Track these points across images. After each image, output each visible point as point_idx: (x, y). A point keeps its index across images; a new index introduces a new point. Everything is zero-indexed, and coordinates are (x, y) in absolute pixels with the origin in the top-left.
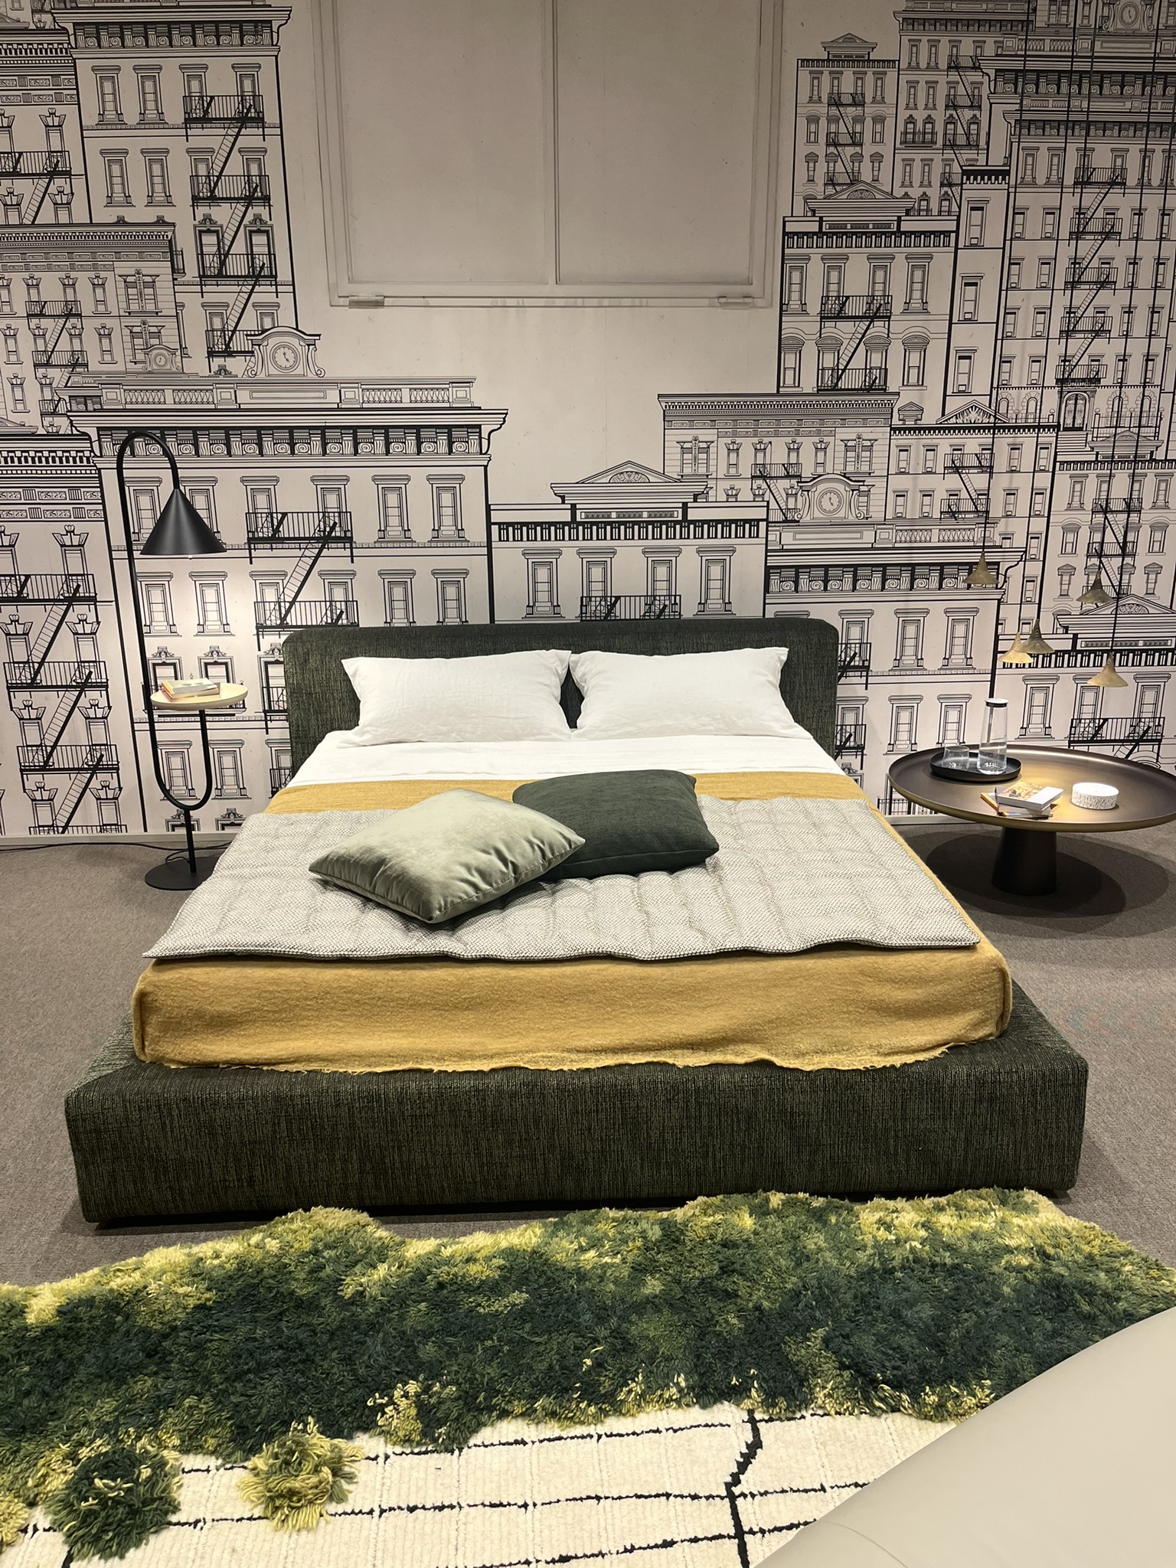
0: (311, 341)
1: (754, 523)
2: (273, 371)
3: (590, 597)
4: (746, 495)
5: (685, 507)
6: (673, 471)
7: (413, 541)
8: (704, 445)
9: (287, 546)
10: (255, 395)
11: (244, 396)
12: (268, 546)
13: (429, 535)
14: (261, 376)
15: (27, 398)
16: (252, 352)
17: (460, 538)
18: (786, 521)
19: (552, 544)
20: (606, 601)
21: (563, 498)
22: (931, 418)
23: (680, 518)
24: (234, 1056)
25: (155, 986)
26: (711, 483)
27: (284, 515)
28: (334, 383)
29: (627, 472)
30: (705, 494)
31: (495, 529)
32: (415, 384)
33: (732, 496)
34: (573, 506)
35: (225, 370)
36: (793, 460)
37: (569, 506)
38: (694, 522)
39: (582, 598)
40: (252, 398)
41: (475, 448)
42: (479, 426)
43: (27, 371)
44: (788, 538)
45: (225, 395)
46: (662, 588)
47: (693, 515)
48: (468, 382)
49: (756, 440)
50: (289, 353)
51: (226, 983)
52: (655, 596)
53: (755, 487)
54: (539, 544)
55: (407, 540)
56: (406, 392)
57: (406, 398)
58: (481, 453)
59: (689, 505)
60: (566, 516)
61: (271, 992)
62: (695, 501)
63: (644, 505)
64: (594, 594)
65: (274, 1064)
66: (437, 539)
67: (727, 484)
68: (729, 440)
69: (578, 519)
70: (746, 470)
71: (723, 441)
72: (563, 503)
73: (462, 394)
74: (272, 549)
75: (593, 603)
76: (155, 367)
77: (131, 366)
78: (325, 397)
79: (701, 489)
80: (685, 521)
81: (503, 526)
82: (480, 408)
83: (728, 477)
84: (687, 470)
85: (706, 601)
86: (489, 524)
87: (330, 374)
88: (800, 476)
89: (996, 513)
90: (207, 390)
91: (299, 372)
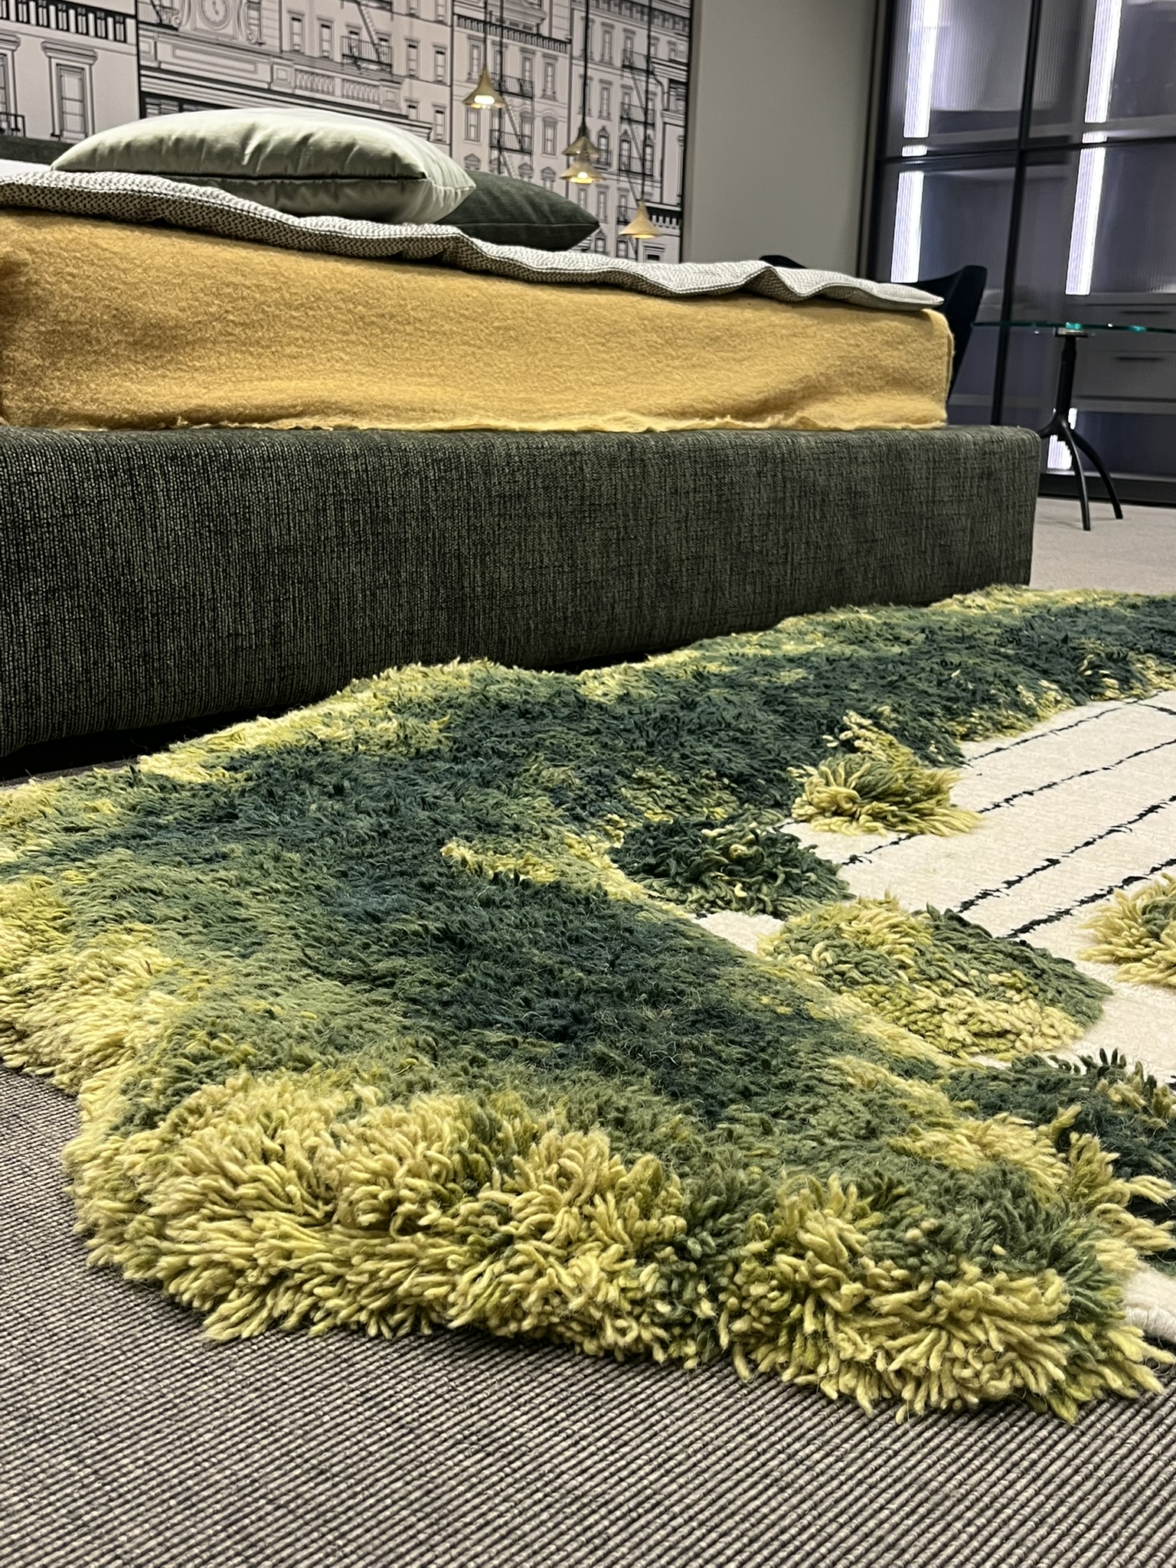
1: (119, 18)
18: (160, 25)
24: (200, 402)
25: (31, 251)
44: (166, 53)
51: (158, 260)
61: (236, 286)
65: (268, 421)
89: (399, 69)
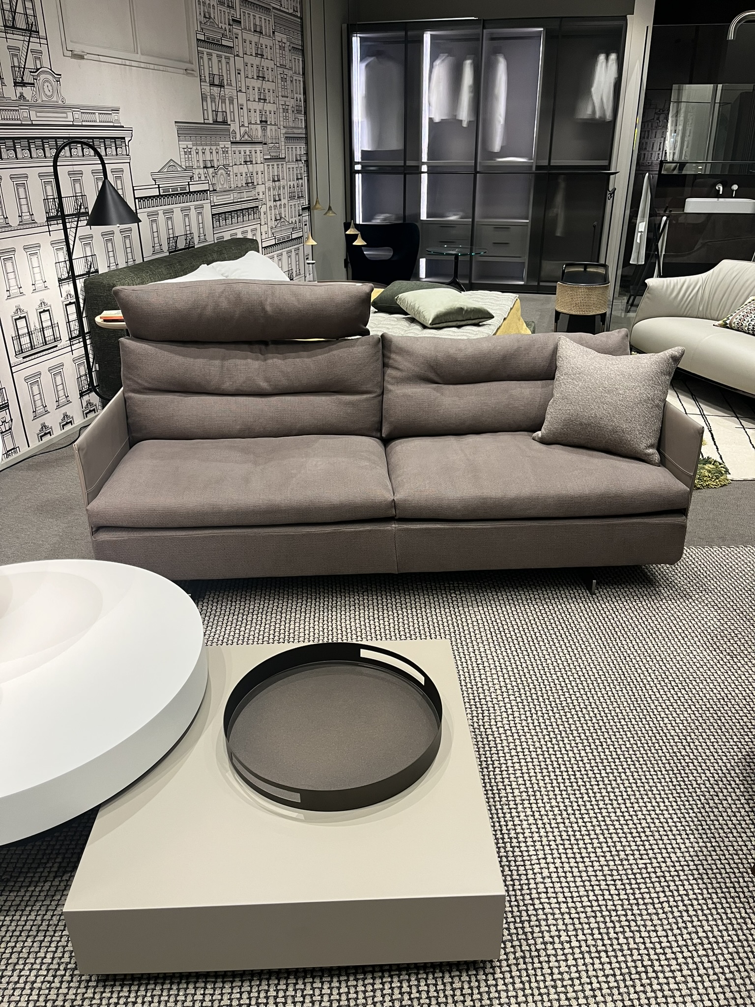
0: (58, 77)
1: (205, 191)
2: (44, 99)
3: (170, 239)
4: (203, 178)
5: (189, 185)
6: (184, 165)
8: (190, 150)
10: (38, 114)
11: (33, 116)
12: (55, 222)
14: (39, 101)
16: (33, 84)
18: (213, 190)
19: (155, 209)
20: (174, 239)
21: (156, 181)
22: (238, 139)
23: (188, 191)
26: (194, 171)
28: (70, 107)
29: (171, 165)
30: (193, 177)
31: (137, 200)
32: (100, 110)
33: (200, 178)
34: (159, 188)
35: (24, 96)
36: (212, 158)
37: (157, 186)
38: (192, 192)
39: (167, 239)
40: (37, 116)
41: (125, 152)
42: (124, 138)
44: (216, 199)
45: (25, 115)
46: (188, 230)
47: (191, 189)
48: (117, 110)
49: (201, 148)
50: (49, 85)
52: (187, 235)
53: (204, 173)
54: (151, 209)
56: (97, 115)
57: (98, 119)
58: (127, 155)
59: (190, 183)
60: (158, 192)
62: (191, 181)
63: (179, 183)
64: (171, 236)
67: (198, 171)
68: (195, 148)
69: (161, 194)
70: (201, 164)
72: (156, 184)
73: (116, 117)
74: (58, 224)
75: (171, 242)
78: (67, 117)
79: (191, 174)
80: (190, 192)
81: (140, 198)
82: (123, 127)
83: (198, 168)
84: (187, 165)
85: (200, 237)
86: (135, 198)
87: (68, 102)
88: (214, 167)
89: (255, 184)
90: (16, 110)
91: (55, 99)
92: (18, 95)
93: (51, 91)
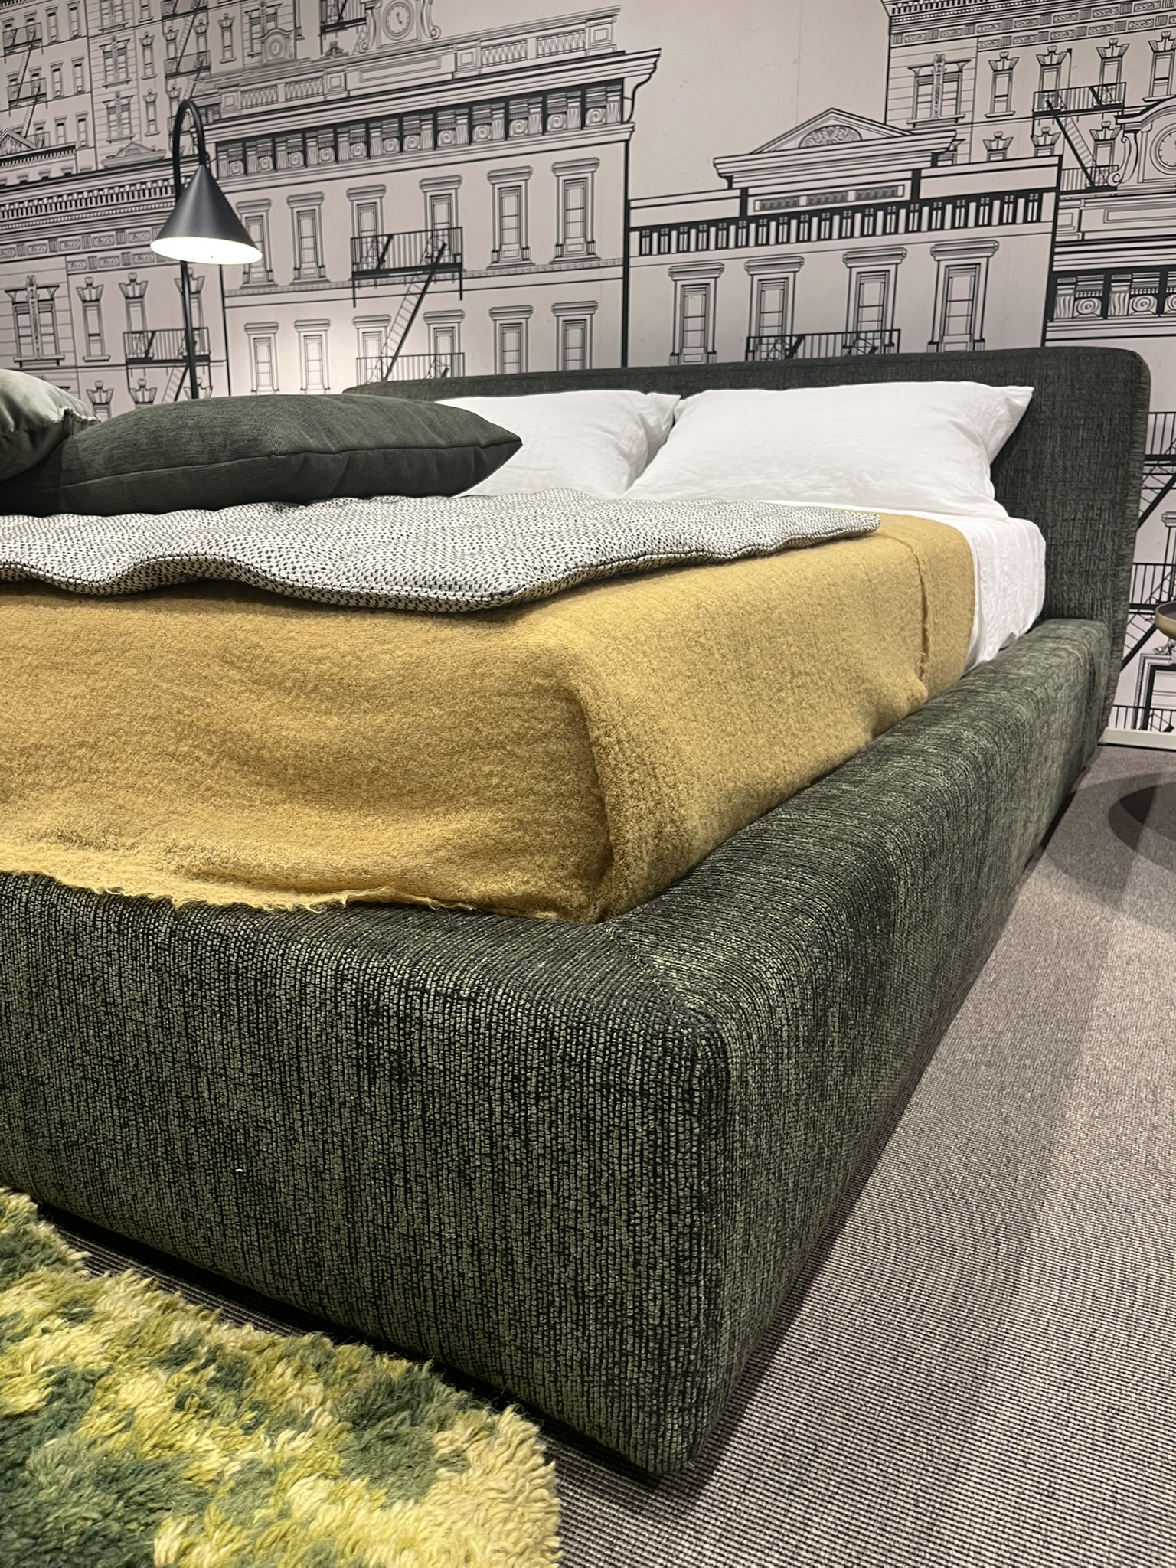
2: (385, 39)
3: (761, 338)
4: (1020, 147)
5: (917, 176)
6: (900, 119)
7: (532, 264)
8: (954, 68)
9: (390, 280)
10: (366, 76)
11: (354, 81)
12: (372, 282)
13: (551, 253)
14: (373, 49)
15: (158, 118)
16: (364, 19)
17: (590, 257)
18: (1092, 188)
19: (712, 255)
20: (783, 342)
21: (730, 180)
23: (907, 197)
26: (962, 132)
27: (390, 237)
28: (450, 44)
29: (828, 127)
30: (950, 152)
31: (634, 236)
32: (544, 29)
33: (997, 151)
34: (743, 196)
35: (337, 49)
36: (1110, 77)
37: (737, 193)
38: (929, 202)
39: (748, 339)
40: (362, 80)
41: (613, 116)
42: (621, 81)
43: (159, 85)
44: (1095, 220)
45: (336, 82)
46: (870, 318)
47: (929, 189)
48: (609, 16)
49: (1043, 49)
50: (402, 10)
52: (858, 333)
53: (1038, 132)
54: (693, 257)
55: (525, 263)
56: (532, 43)
57: (532, 51)
58: (622, 122)
59: (924, 173)
60: (732, 209)
62: (934, 165)
63: (851, 180)
64: (766, 332)
66: (561, 260)
67: (988, 132)
68: (995, 55)
69: (750, 213)
70: (1024, 103)
71: (985, 57)
72: (730, 187)
73: (601, 35)
74: (376, 285)
75: (764, 348)
76: (270, 58)
77: (248, 60)
78: (439, 66)
79: (945, 143)
80: (916, 202)
81: (646, 231)
82: (623, 53)
83: (992, 118)
84: (924, 114)
85: (942, 338)
86: (628, 229)
87: (446, 34)
88: (1122, 106)
90: (317, 78)
91: (412, 35)
92: (326, 48)
93: (405, 21)
